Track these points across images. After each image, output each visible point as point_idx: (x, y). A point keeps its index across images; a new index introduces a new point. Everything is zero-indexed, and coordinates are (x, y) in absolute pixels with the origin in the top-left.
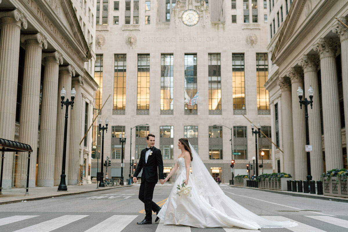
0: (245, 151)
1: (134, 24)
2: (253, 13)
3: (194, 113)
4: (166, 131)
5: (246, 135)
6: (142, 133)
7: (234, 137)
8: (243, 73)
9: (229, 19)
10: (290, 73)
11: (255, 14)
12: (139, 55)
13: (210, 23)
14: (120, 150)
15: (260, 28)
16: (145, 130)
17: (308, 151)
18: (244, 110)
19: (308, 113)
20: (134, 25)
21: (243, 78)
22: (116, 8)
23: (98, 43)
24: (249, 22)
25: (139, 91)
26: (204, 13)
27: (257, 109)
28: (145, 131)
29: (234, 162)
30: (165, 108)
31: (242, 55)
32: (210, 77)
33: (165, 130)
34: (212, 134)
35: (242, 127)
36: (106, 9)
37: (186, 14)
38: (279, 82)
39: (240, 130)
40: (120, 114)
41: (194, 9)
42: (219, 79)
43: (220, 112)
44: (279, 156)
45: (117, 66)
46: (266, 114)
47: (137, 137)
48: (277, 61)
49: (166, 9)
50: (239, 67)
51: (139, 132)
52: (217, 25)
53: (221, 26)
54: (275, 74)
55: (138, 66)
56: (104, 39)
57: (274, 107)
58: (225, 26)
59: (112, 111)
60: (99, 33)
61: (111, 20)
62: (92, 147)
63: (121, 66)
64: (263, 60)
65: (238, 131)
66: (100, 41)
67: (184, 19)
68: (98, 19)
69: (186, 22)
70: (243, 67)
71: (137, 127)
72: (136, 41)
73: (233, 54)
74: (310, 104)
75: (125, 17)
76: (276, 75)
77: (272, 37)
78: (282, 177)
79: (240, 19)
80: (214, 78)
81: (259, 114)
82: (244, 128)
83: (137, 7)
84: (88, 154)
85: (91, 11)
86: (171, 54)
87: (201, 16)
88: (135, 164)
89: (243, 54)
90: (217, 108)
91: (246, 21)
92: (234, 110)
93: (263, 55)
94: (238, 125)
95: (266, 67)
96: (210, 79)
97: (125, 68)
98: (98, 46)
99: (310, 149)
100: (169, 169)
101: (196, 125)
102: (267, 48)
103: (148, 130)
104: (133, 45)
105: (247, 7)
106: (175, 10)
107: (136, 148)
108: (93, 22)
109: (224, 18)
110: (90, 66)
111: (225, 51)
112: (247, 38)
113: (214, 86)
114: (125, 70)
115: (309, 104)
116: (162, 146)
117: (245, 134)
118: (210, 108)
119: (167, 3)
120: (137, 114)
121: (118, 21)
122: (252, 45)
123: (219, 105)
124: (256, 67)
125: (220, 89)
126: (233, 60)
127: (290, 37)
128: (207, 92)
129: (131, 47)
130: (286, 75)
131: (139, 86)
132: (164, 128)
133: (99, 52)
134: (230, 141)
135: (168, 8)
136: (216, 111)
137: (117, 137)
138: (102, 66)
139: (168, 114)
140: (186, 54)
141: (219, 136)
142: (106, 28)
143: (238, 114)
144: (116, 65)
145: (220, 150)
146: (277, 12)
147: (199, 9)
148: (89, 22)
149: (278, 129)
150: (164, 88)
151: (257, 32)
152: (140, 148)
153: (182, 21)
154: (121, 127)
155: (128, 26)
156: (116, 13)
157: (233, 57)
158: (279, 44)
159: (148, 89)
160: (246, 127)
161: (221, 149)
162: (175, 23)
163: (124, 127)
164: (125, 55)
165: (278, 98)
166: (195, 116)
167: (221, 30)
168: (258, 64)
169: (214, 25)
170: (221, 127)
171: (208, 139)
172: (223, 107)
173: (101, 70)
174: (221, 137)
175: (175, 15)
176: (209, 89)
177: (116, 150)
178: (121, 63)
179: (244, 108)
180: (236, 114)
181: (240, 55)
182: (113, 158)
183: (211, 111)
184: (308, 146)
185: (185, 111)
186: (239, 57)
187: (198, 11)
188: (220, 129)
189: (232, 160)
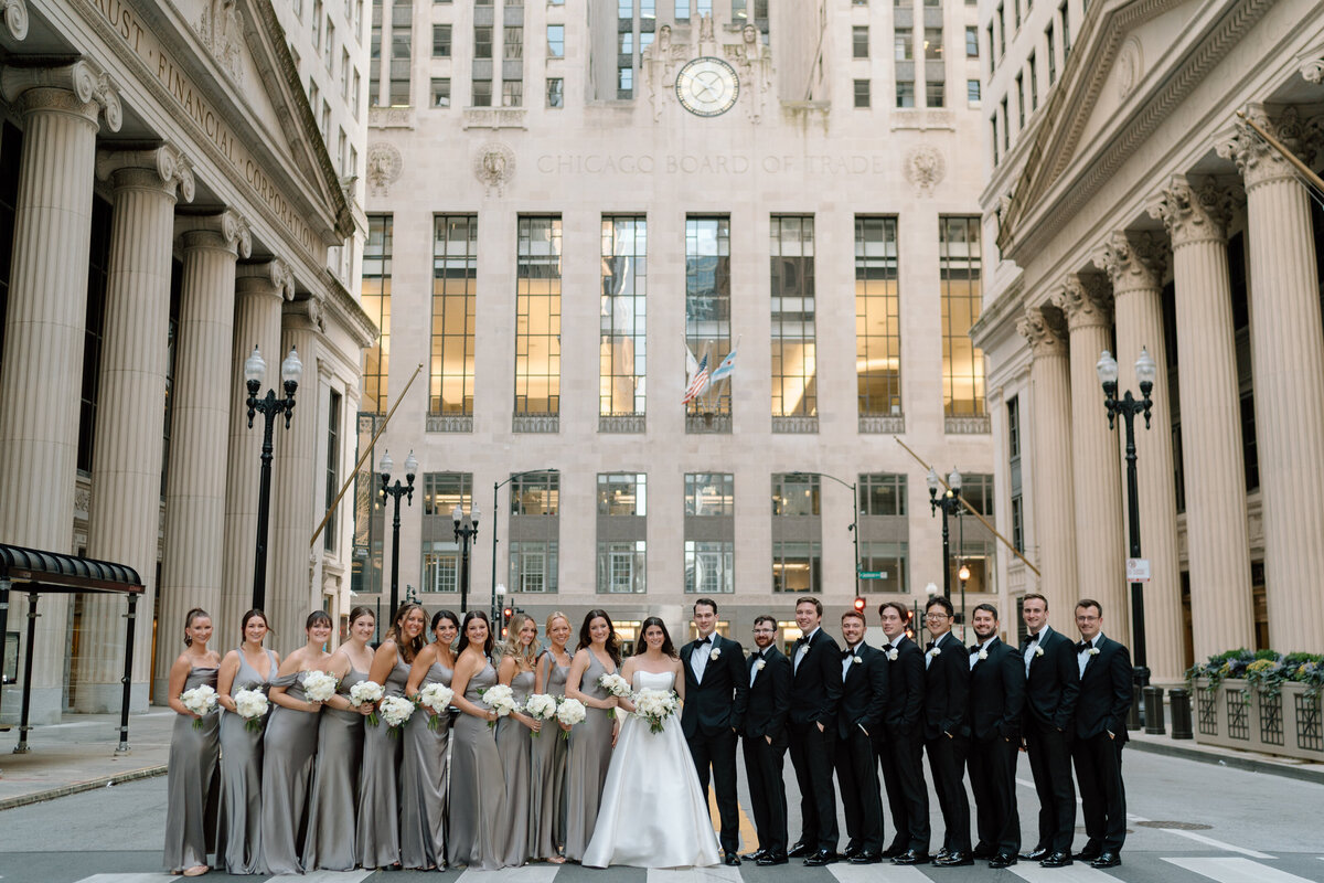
0: (899, 561)
1: (504, 105)
2: (927, 75)
3: (720, 426)
4: (618, 492)
5: (905, 505)
6: (533, 498)
7: (864, 512)
8: (892, 284)
9: (844, 95)
10: (1064, 294)
11: (936, 77)
12: (521, 217)
13: (777, 105)
14: (454, 560)
15: (952, 126)
16: (545, 489)
17: (1135, 581)
18: (896, 416)
19: (1134, 445)
20: (505, 109)
21: (892, 301)
22: (442, 48)
23: (376, 175)
24: (913, 105)
25: (522, 349)
26: (756, 68)
27: (942, 412)
28: (544, 493)
30: (617, 410)
31: (888, 222)
32: (777, 300)
33: (614, 487)
34: (785, 501)
35: (892, 477)
36: (402, 51)
37: (691, 72)
38: (1026, 322)
39: (883, 489)
40: (455, 430)
41: (721, 54)
42: (809, 305)
43: (812, 422)
44: (1024, 585)
45: (445, 258)
46: (974, 432)
47: (515, 513)
48: (1018, 247)
49: (620, 53)
50: (881, 264)
51: (523, 493)
52: (801, 116)
53: (816, 116)
54: (1008, 295)
55: (520, 258)
56: (396, 161)
57: (1005, 409)
58: (829, 117)
59: (423, 419)
60: (379, 138)
61: (421, 90)
62: (353, 554)
63: (458, 258)
64: (963, 240)
65: (874, 493)
66: (384, 166)
67: (684, 92)
68: (375, 85)
69: (692, 103)
70: (892, 264)
71: (514, 478)
72: (513, 166)
73: (858, 217)
74: (1142, 413)
75: (474, 81)
76: (1012, 297)
77: (996, 163)
79: (883, 94)
80: (793, 304)
81: (949, 432)
82: (897, 479)
83: (515, 47)
84: (338, 579)
85: (353, 61)
86: (639, 217)
87: (744, 80)
88: (508, 612)
89: (895, 218)
90: (802, 410)
91: (905, 100)
92: (861, 416)
93: (965, 220)
94: (877, 469)
95: (975, 265)
96: (775, 304)
97: (472, 265)
98: (374, 182)
99: (1142, 572)
100: (631, 627)
101: (726, 471)
102: (980, 199)
103: (555, 487)
104: (501, 184)
105: (909, 53)
106: (655, 58)
107: (511, 552)
108: (357, 101)
109: (827, 90)
110: (345, 260)
111: (830, 207)
112: (908, 161)
113: (793, 330)
114: (472, 273)
115: (1138, 412)
116: (604, 544)
117: (901, 501)
118: (777, 411)
119: (621, 32)
120: (516, 430)
121: (447, 95)
122: (925, 185)
123: (809, 398)
124: (937, 265)
125: (810, 342)
126: (858, 239)
127: (1064, 166)
128: (766, 351)
129: (494, 191)
130: (1049, 301)
131: (522, 329)
132: (613, 479)
133: (380, 206)
134: (850, 529)
135: (627, 49)
136: (798, 420)
137: (442, 512)
138: (390, 257)
139: (628, 431)
140: (690, 217)
141: (809, 508)
142: (405, 118)
143: (876, 432)
144: (440, 252)
145: (811, 561)
146: (1015, 74)
147: (737, 54)
148: (345, 99)
149: (1020, 487)
150: (613, 336)
151: (941, 142)
152: (525, 554)
153: (675, 98)
154: (457, 476)
155: (484, 111)
156: (441, 68)
157: (857, 227)
158: (1026, 191)
159: (554, 340)
160: (903, 478)
161: (813, 555)
162: (652, 104)
163: (469, 477)
164: (471, 217)
165: (1019, 379)
166: (724, 438)
167: (815, 131)
168: (945, 255)
169: (791, 112)
170: (816, 477)
171: (768, 518)
172: (824, 405)
173: (386, 273)
174: (816, 510)
175: (651, 76)
176: (773, 342)
177: (441, 560)
178: (457, 247)
179: (895, 409)
180: (870, 432)
181: (882, 222)
182: (430, 588)
183: (781, 419)
184: (1136, 560)
185: (689, 419)
186: (879, 227)
187: (734, 64)
188: (811, 484)
189: (858, 599)
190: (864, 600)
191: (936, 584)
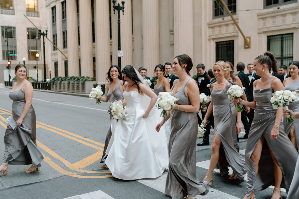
7: (3, 37)
17: (119, 57)
18: (12, 10)
27: (26, 10)
29: (11, 64)
35: (11, 27)
39: (9, 30)
46: (35, 16)
57: (51, 10)
78: (86, 80)
82: (13, 28)
92: (1, 9)
94: (7, 25)
99: (121, 54)
115: (121, 9)
117: (14, 35)
134: (6, 41)
143: (6, 14)
149: (56, 31)
160: (14, 28)
165: (56, 1)
179: (11, 8)
180: (4, 14)
184: (120, 51)
189: (9, 62)
190: (11, 62)
191: (26, 58)
